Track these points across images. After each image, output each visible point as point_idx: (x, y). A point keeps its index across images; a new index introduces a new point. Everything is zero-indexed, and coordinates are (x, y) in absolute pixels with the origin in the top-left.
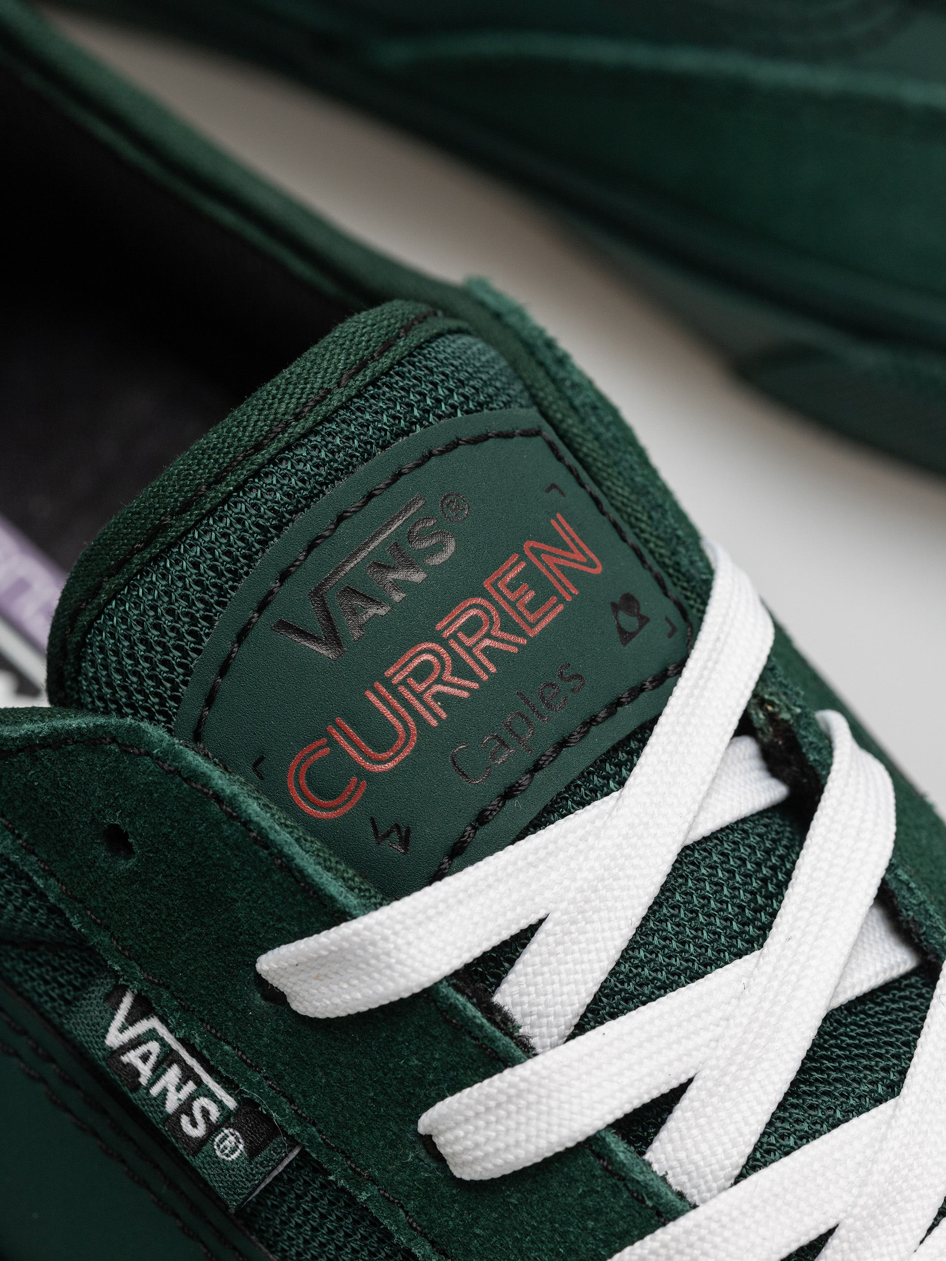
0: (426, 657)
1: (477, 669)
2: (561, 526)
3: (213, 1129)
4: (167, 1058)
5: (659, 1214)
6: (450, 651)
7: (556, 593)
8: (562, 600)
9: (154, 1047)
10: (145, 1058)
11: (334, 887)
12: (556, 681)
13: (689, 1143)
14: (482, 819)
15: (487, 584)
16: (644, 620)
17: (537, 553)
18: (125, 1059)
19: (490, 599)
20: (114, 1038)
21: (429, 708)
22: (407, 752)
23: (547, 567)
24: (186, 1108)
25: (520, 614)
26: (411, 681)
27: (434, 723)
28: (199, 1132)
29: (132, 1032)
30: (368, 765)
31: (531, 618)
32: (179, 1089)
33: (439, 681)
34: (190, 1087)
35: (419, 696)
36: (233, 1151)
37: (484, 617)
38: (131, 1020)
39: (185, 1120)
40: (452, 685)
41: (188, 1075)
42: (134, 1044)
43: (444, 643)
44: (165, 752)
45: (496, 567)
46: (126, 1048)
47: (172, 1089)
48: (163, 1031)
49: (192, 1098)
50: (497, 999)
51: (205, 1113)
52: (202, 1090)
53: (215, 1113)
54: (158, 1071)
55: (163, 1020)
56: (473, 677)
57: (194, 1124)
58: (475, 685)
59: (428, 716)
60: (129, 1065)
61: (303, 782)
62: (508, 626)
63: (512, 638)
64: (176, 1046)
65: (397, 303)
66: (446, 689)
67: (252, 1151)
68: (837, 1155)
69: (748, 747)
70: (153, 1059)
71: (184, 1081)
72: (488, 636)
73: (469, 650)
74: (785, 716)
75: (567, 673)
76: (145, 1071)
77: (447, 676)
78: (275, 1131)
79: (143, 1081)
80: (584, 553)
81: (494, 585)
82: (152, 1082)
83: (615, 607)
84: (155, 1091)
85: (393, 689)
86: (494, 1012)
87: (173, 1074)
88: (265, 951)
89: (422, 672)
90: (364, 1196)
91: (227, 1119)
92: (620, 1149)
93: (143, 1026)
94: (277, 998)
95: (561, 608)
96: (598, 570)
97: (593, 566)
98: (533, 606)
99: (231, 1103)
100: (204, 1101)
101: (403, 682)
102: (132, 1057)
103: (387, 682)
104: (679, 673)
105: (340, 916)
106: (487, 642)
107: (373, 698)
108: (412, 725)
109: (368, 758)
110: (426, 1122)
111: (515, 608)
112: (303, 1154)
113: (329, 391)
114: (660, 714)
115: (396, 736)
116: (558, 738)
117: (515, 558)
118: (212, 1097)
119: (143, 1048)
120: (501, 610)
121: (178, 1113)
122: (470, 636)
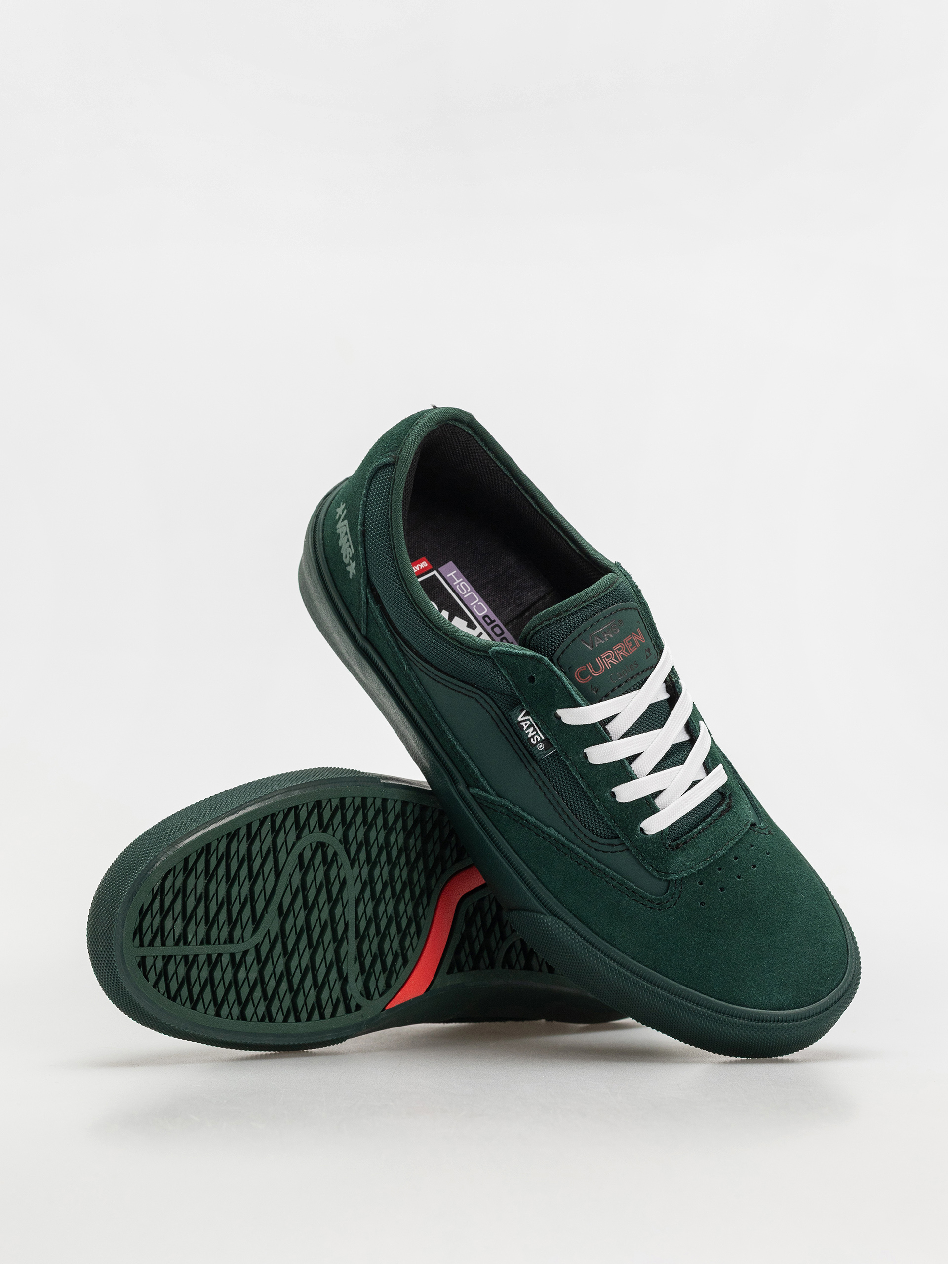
0: (609, 654)
1: (619, 658)
2: (639, 630)
3: (538, 742)
4: (531, 725)
5: (631, 778)
6: (614, 653)
7: (636, 645)
8: (637, 647)
9: (529, 723)
10: (526, 724)
11: (579, 699)
12: (633, 664)
13: (640, 765)
14: (613, 690)
15: (624, 641)
16: (651, 654)
17: (634, 636)
18: (521, 724)
19: (624, 644)
20: (520, 719)
21: (608, 665)
22: (602, 673)
23: (635, 639)
24: (533, 737)
25: (629, 648)
26: (606, 658)
27: (608, 668)
28: (535, 742)
29: (524, 719)
30: (593, 674)
31: (631, 650)
32: (532, 732)
33: (611, 659)
34: (535, 733)
35: (606, 662)
36: (541, 748)
37: (622, 647)
38: (524, 716)
39: (532, 739)
40: (613, 661)
41: (535, 730)
42: (524, 721)
43: (613, 652)
44: (548, 664)
45: (626, 637)
46: (522, 722)
47: (531, 732)
48: (531, 720)
49: (535, 735)
50: (606, 727)
51: (537, 738)
52: (537, 733)
53: (539, 740)
54: (528, 728)
55: (532, 717)
56: (618, 660)
57: (534, 740)
58: (618, 662)
59: (607, 666)
60: (522, 725)
61: (578, 674)
62: (626, 651)
63: (627, 653)
64: (533, 723)
65: (614, 574)
66: (612, 661)
67: (545, 749)
69: (664, 684)
70: (528, 725)
71: (533, 731)
72: (622, 652)
73: (618, 654)
74: (674, 680)
75: (636, 663)
76: (525, 727)
77: (613, 659)
78: (552, 745)
79: (524, 729)
82: (526, 730)
83: (646, 651)
84: (526, 732)
85: (602, 659)
86: (606, 730)
87: (532, 729)
88: (560, 708)
89: (608, 657)
90: (568, 763)
91: (542, 741)
92: (627, 763)
93: (527, 718)
94: (559, 718)
95: (636, 649)
96: (644, 642)
97: (643, 640)
98: (631, 647)
99: (543, 738)
100: (537, 736)
101: (604, 658)
102: (523, 724)
103: (601, 658)
104: (655, 667)
105: (579, 705)
106: (622, 653)
107: (597, 660)
108: (604, 667)
109: (593, 672)
110: (586, 751)
112: (556, 751)
113: (601, 593)
114: (649, 676)
115: (600, 669)
116: (631, 676)
117: (630, 636)
118: (539, 736)
119: (526, 723)
120: (625, 647)
121: (531, 737)
122: (619, 651)
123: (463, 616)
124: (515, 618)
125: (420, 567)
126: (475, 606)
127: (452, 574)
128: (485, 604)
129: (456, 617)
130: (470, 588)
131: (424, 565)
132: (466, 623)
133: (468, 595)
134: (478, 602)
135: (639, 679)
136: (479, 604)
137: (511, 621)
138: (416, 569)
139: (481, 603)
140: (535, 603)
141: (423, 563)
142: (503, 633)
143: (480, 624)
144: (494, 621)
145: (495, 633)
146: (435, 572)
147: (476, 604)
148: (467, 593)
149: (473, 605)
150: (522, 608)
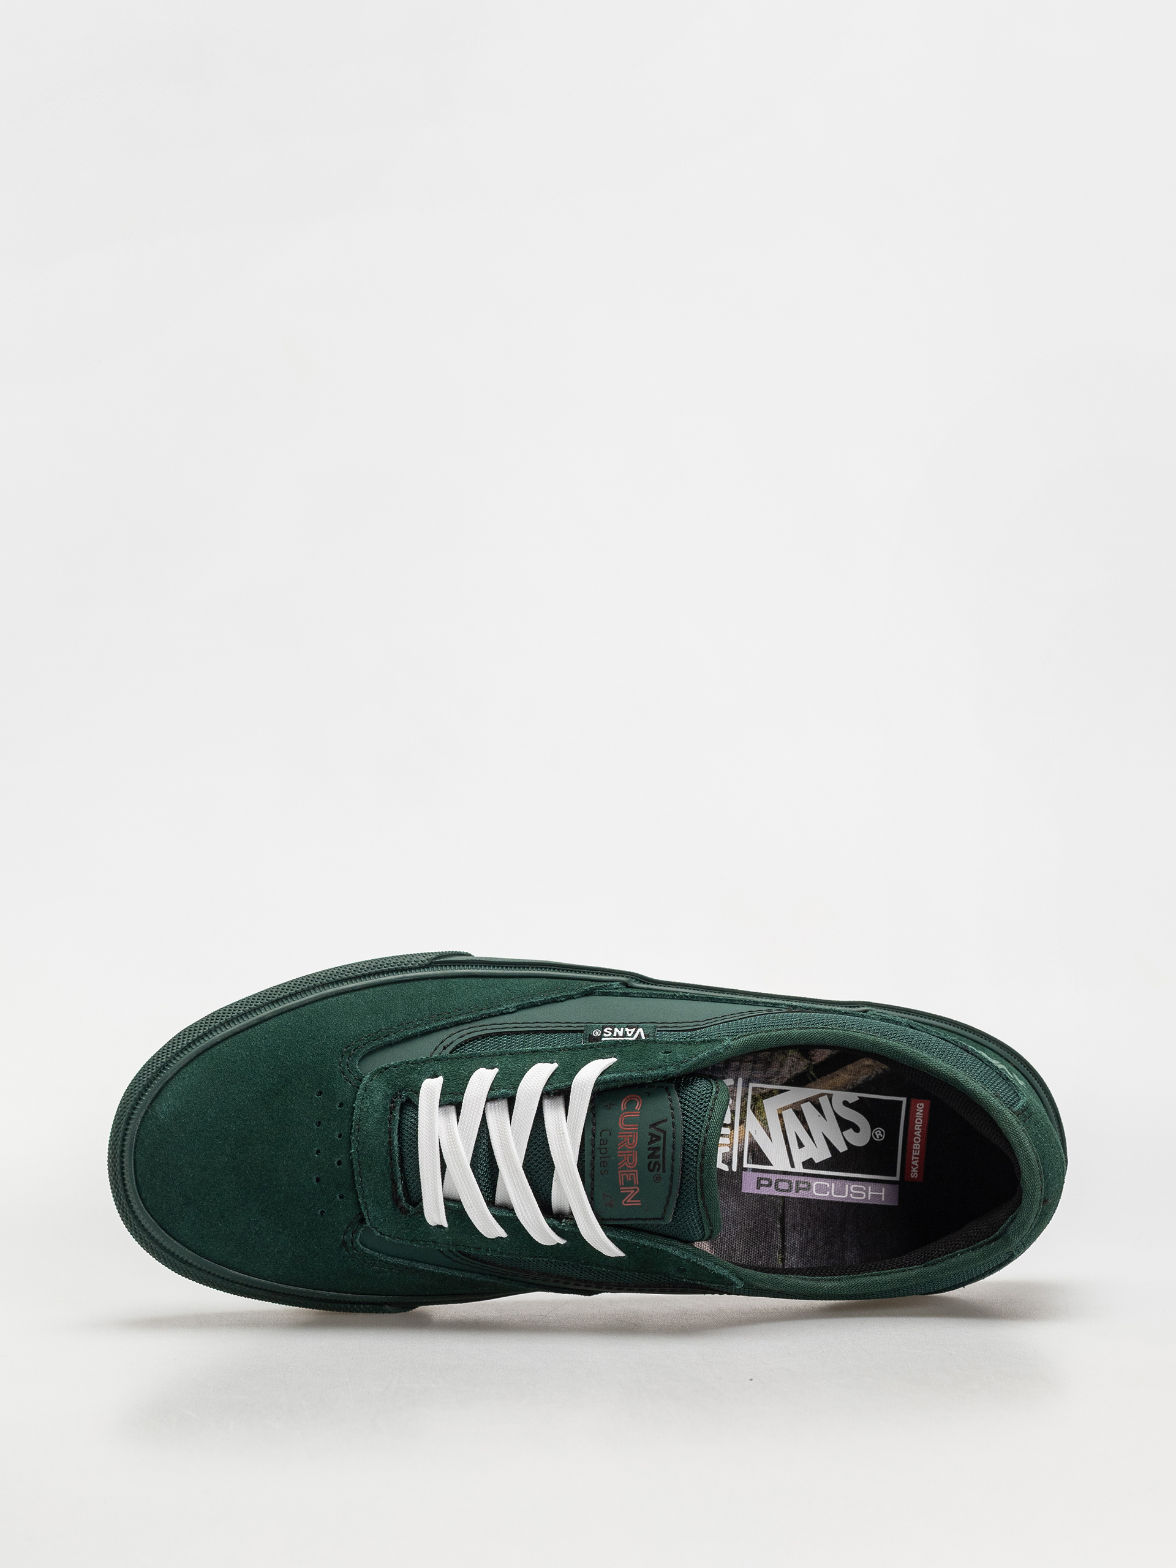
2: (638, 1203)
3: (603, 1033)
4: (625, 1035)
6: (630, 1150)
7: (625, 1186)
8: (622, 1186)
9: (629, 1035)
12: (606, 1169)
13: (499, 1111)
15: (636, 1171)
17: (636, 1190)
18: (634, 1029)
19: (633, 1169)
20: (640, 1030)
23: (631, 1190)
24: (613, 1032)
25: (625, 1173)
28: (605, 1030)
29: (637, 1034)
31: (622, 1175)
34: (615, 1035)
36: (594, 1033)
38: (640, 1035)
39: (611, 1029)
40: (623, 1144)
41: (618, 1036)
42: (635, 1033)
48: (630, 1039)
49: (613, 1033)
51: (607, 1033)
57: (608, 1030)
60: (632, 1028)
62: (625, 1168)
63: (622, 1166)
64: (626, 1039)
67: (590, 1036)
68: (466, 1135)
70: (628, 1033)
72: (627, 1160)
73: (627, 1154)
75: (606, 1173)
76: (627, 1029)
77: (626, 1145)
80: (629, 1203)
81: (635, 1172)
82: (624, 1030)
84: (621, 1028)
85: (633, 1131)
87: (621, 1034)
91: (601, 1036)
92: (510, 1099)
93: (636, 1036)
95: (620, 1184)
96: (623, 1202)
97: (625, 1202)
98: (625, 1178)
99: (602, 1039)
110: (554, 1064)
111: (628, 1173)
116: (595, 1160)
117: (638, 1184)
118: (610, 1037)
119: (632, 1033)
120: (629, 1169)
121: (613, 1029)
122: (630, 1157)
123: (823, 1165)
124: (783, 1212)
125: (915, 1166)
126: (828, 1186)
127: (883, 1194)
128: (824, 1199)
129: (830, 1156)
130: (853, 1199)
131: (914, 1173)
132: (817, 1161)
133: (847, 1191)
134: (830, 1194)
135: (588, 1169)
136: (828, 1193)
137: (783, 1208)
138: (915, 1160)
139: (827, 1195)
140: (783, 1239)
141: (917, 1175)
142: (777, 1189)
143: (804, 1175)
144: (797, 1192)
145: (782, 1181)
146: (897, 1178)
147: (830, 1190)
148: (850, 1192)
149: (831, 1186)
150: (788, 1226)
